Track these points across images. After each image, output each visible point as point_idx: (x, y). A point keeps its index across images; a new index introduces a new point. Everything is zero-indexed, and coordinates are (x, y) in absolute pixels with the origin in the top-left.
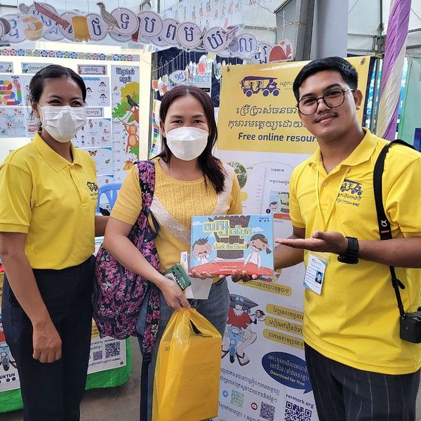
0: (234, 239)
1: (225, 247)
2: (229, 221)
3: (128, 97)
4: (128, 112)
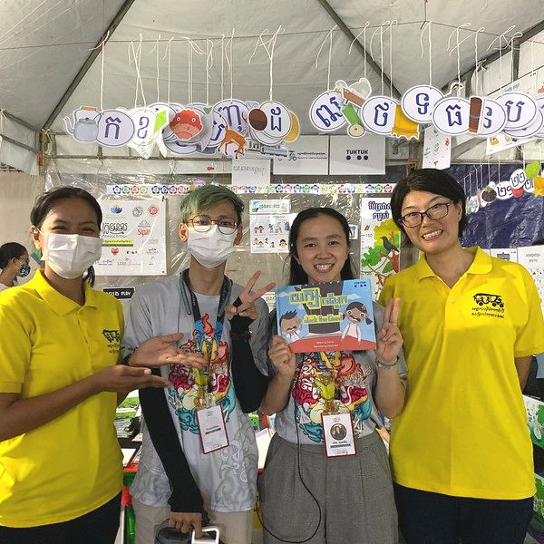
0: (326, 310)
1: (317, 319)
2: (319, 289)
3: (384, 238)
4: (383, 259)
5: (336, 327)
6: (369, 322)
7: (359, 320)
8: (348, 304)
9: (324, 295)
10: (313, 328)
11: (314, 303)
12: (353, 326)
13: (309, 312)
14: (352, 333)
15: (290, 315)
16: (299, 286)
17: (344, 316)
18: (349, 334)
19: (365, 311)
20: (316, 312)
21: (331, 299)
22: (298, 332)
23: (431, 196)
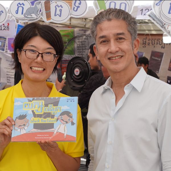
5: (51, 126)
6: (73, 124)
7: (67, 122)
8: (61, 112)
9: (46, 105)
10: (36, 126)
11: (40, 110)
12: (62, 126)
13: (35, 115)
14: (61, 131)
15: (22, 117)
16: (31, 99)
17: (57, 119)
18: (60, 131)
19: (71, 117)
20: (40, 116)
21: (51, 109)
22: (26, 128)
23: (49, 46)
